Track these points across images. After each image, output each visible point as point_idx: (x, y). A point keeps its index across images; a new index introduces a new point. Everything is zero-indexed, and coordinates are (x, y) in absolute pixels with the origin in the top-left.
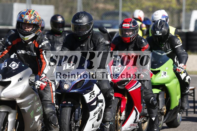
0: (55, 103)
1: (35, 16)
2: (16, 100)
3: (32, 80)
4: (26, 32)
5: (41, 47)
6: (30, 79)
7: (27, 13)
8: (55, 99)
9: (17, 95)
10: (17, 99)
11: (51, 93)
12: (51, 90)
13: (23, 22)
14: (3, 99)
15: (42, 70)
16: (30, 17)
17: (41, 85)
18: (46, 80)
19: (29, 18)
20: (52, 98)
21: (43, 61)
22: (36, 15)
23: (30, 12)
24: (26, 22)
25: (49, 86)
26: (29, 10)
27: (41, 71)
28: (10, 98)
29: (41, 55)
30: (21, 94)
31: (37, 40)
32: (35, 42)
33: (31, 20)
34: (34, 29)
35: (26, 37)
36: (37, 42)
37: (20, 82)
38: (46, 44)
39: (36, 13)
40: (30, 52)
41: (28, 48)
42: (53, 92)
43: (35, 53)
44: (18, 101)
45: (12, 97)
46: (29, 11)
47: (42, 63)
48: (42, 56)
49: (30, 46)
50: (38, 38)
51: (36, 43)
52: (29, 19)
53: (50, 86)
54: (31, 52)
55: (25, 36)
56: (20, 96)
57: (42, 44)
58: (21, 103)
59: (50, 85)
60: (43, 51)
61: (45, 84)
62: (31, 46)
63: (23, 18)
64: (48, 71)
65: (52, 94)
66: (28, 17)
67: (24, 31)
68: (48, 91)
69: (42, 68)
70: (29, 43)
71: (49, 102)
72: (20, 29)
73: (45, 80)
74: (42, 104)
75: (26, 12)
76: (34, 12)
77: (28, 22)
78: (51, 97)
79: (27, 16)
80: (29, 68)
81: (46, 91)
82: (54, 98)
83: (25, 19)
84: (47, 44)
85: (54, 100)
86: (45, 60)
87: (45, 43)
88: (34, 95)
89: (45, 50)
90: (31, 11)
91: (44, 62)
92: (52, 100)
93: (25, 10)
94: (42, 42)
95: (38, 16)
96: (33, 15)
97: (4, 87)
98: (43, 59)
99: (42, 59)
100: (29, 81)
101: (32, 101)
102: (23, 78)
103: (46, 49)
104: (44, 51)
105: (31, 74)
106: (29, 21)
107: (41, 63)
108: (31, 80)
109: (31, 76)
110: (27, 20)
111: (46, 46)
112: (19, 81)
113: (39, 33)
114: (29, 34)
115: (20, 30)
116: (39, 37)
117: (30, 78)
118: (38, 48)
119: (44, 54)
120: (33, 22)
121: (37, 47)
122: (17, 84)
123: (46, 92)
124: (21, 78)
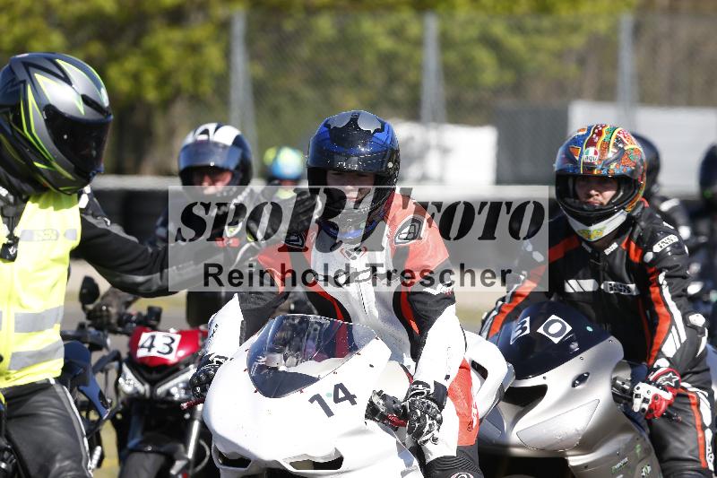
0: (711, 467)
1: (621, 145)
2: (567, 456)
3: (624, 383)
4: (591, 209)
5: (652, 261)
6: (615, 379)
7: (591, 139)
8: (712, 455)
9: (569, 438)
10: (568, 453)
11: (697, 434)
12: (698, 423)
13: (579, 175)
14: (517, 451)
15: (657, 343)
16: (603, 154)
17: (656, 397)
18: (670, 379)
19: (597, 157)
20: (702, 451)
21: (661, 310)
22: (623, 143)
23: (600, 134)
24: (588, 174)
25: (688, 406)
26: (596, 128)
27: (655, 348)
28: (543, 450)
29: (652, 289)
30: (582, 433)
31: (635, 237)
32: (628, 245)
33: (608, 164)
34: (622, 193)
35: (594, 228)
36: (637, 244)
37: (580, 391)
38: (668, 249)
39: (621, 136)
40: (613, 283)
41: (606, 269)
42: (704, 427)
43: (632, 286)
44: (575, 460)
45: (552, 445)
46: (596, 131)
47: (658, 319)
48: (657, 290)
49: (610, 260)
50: (638, 229)
51: (633, 245)
52: (600, 160)
53: (694, 408)
54: (618, 283)
55: (590, 225)
56: (581, 441)
57: (657, 248)
58: (586, 466)
59: (692, 401)
60: (660, 271)
61: (668, 396)
62: (617, 261)
63: (577, 158)
64: (679, 346)
65: (700, 435)
66: (596, 153)
67: (585, 207)
68: (682, 423)
69: (657, 337)
70: (608, 252)
71: (690, 465)
72: (571, 201)
73: (667, 379)
74: (663, 471)
75: (587, 134)
76: (615, 133)
77: (595, 172)
78: (698, 447)
79: (592, 150)
80: (612, 338)
81: (677, 424)
82: (708, 452)
83: (585, 161)
84: (673, 246)
85: (708, 458)
86: (666, 305)
87: (666, 245)
88: (634, 437)
89: (668, 268)
90: (604, 130)
91: (665, 316)
92: (702, 459)
93: (583, 129)
94: (654, 240)
95: (632, 147)
96: (611, 146)
97: (521, 409)
98: (658, 303)
99: (656, 304)
100: (614, 385)
101: (626, 459)
102: (588, 374)
103: (669, 264)
104: (664, 273)
105: (620, 362)
106: (602, 169)
107: (655, 316)
108: (620, 383)
109: (619, 367)
110: (593, 164)
111: (669, 254)
112: (574, 385)
113: (639, 210)
114: (604, 214)
115: (570, 206)
116: (642, 223)
117: (614, 376)
118: (643, 264)
119: (665, 283)
120: (615, 169)
121: (637, 260)
122: (566, 399)
123: (677, 429)
124: (583, 375)
